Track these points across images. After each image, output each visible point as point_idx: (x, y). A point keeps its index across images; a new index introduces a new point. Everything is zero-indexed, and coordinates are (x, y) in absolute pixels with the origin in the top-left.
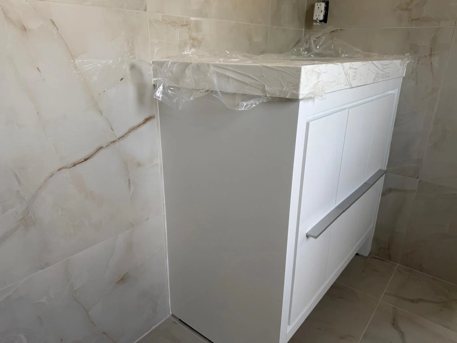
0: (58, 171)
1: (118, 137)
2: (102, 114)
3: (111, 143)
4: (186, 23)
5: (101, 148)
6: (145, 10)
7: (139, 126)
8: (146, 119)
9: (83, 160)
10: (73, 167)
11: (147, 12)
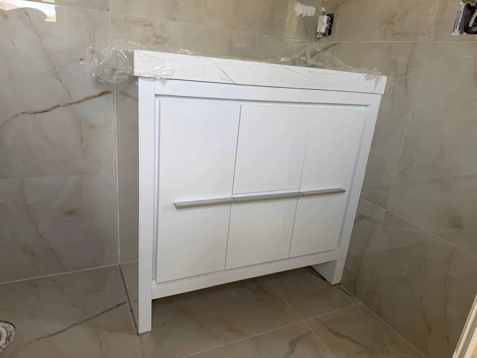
0: (21, 114)
1: (75, 101)
2: (61, 82)
3: (68, 104)
4: (150, 23)
5: (59, 106)
6: (108, 11)
7: (95, 97)
8: (102, 93)
9: (43, 111)
10: (34, 114)
11: (110, 12)
